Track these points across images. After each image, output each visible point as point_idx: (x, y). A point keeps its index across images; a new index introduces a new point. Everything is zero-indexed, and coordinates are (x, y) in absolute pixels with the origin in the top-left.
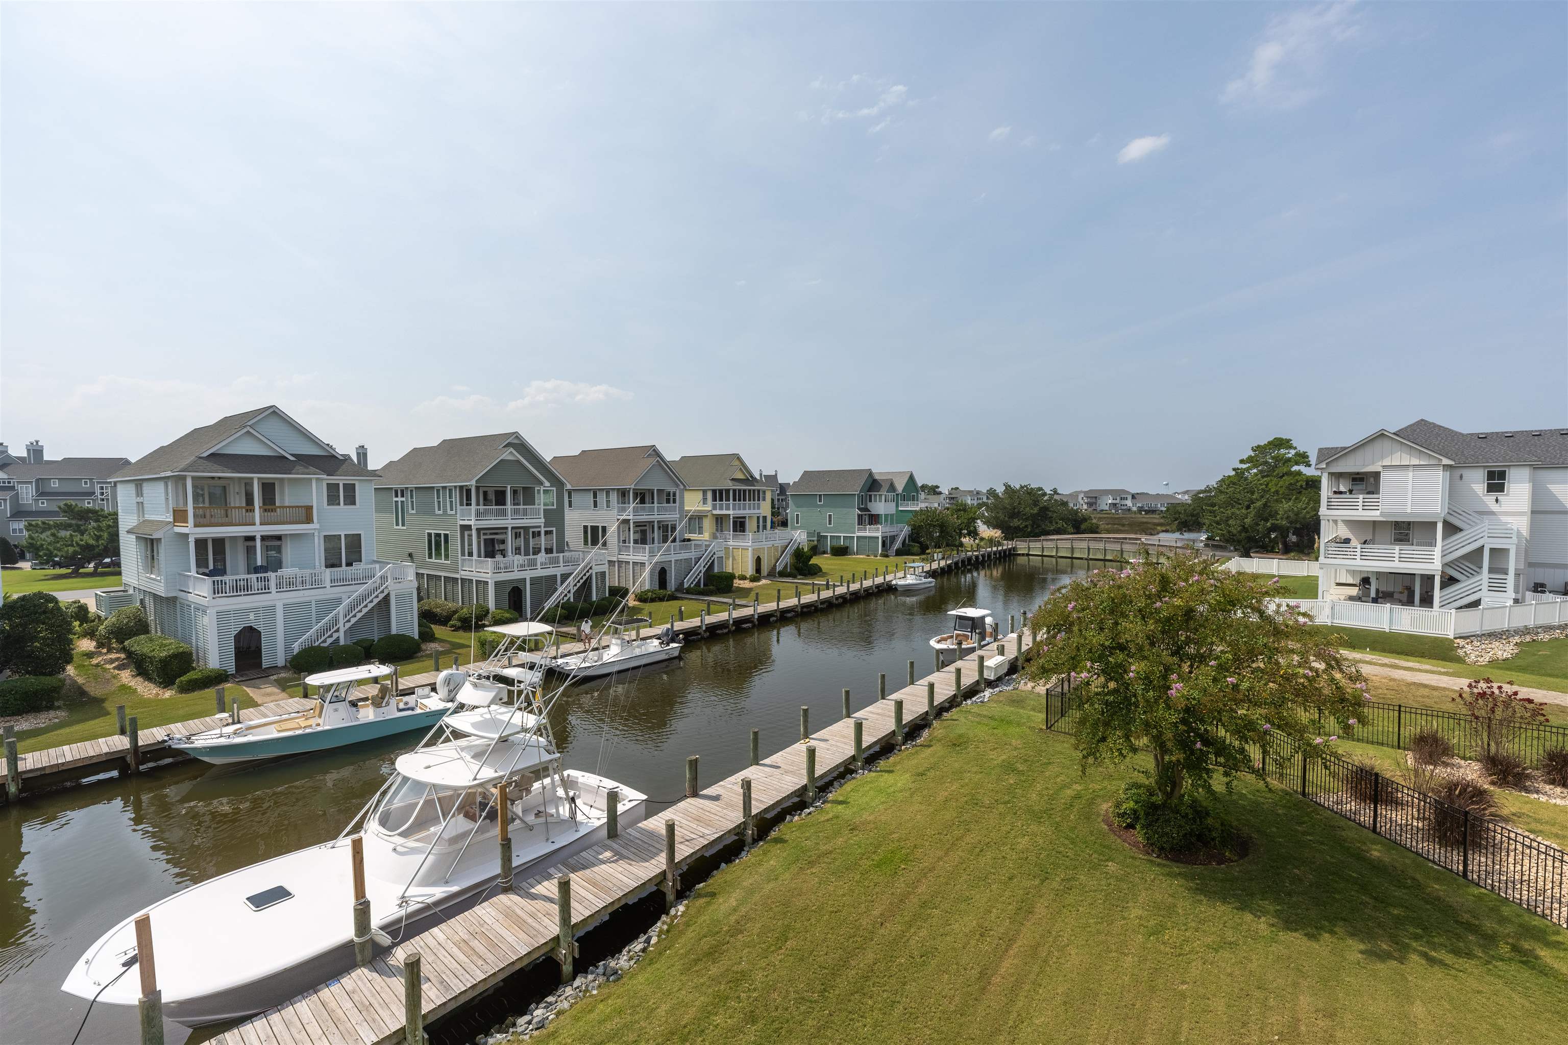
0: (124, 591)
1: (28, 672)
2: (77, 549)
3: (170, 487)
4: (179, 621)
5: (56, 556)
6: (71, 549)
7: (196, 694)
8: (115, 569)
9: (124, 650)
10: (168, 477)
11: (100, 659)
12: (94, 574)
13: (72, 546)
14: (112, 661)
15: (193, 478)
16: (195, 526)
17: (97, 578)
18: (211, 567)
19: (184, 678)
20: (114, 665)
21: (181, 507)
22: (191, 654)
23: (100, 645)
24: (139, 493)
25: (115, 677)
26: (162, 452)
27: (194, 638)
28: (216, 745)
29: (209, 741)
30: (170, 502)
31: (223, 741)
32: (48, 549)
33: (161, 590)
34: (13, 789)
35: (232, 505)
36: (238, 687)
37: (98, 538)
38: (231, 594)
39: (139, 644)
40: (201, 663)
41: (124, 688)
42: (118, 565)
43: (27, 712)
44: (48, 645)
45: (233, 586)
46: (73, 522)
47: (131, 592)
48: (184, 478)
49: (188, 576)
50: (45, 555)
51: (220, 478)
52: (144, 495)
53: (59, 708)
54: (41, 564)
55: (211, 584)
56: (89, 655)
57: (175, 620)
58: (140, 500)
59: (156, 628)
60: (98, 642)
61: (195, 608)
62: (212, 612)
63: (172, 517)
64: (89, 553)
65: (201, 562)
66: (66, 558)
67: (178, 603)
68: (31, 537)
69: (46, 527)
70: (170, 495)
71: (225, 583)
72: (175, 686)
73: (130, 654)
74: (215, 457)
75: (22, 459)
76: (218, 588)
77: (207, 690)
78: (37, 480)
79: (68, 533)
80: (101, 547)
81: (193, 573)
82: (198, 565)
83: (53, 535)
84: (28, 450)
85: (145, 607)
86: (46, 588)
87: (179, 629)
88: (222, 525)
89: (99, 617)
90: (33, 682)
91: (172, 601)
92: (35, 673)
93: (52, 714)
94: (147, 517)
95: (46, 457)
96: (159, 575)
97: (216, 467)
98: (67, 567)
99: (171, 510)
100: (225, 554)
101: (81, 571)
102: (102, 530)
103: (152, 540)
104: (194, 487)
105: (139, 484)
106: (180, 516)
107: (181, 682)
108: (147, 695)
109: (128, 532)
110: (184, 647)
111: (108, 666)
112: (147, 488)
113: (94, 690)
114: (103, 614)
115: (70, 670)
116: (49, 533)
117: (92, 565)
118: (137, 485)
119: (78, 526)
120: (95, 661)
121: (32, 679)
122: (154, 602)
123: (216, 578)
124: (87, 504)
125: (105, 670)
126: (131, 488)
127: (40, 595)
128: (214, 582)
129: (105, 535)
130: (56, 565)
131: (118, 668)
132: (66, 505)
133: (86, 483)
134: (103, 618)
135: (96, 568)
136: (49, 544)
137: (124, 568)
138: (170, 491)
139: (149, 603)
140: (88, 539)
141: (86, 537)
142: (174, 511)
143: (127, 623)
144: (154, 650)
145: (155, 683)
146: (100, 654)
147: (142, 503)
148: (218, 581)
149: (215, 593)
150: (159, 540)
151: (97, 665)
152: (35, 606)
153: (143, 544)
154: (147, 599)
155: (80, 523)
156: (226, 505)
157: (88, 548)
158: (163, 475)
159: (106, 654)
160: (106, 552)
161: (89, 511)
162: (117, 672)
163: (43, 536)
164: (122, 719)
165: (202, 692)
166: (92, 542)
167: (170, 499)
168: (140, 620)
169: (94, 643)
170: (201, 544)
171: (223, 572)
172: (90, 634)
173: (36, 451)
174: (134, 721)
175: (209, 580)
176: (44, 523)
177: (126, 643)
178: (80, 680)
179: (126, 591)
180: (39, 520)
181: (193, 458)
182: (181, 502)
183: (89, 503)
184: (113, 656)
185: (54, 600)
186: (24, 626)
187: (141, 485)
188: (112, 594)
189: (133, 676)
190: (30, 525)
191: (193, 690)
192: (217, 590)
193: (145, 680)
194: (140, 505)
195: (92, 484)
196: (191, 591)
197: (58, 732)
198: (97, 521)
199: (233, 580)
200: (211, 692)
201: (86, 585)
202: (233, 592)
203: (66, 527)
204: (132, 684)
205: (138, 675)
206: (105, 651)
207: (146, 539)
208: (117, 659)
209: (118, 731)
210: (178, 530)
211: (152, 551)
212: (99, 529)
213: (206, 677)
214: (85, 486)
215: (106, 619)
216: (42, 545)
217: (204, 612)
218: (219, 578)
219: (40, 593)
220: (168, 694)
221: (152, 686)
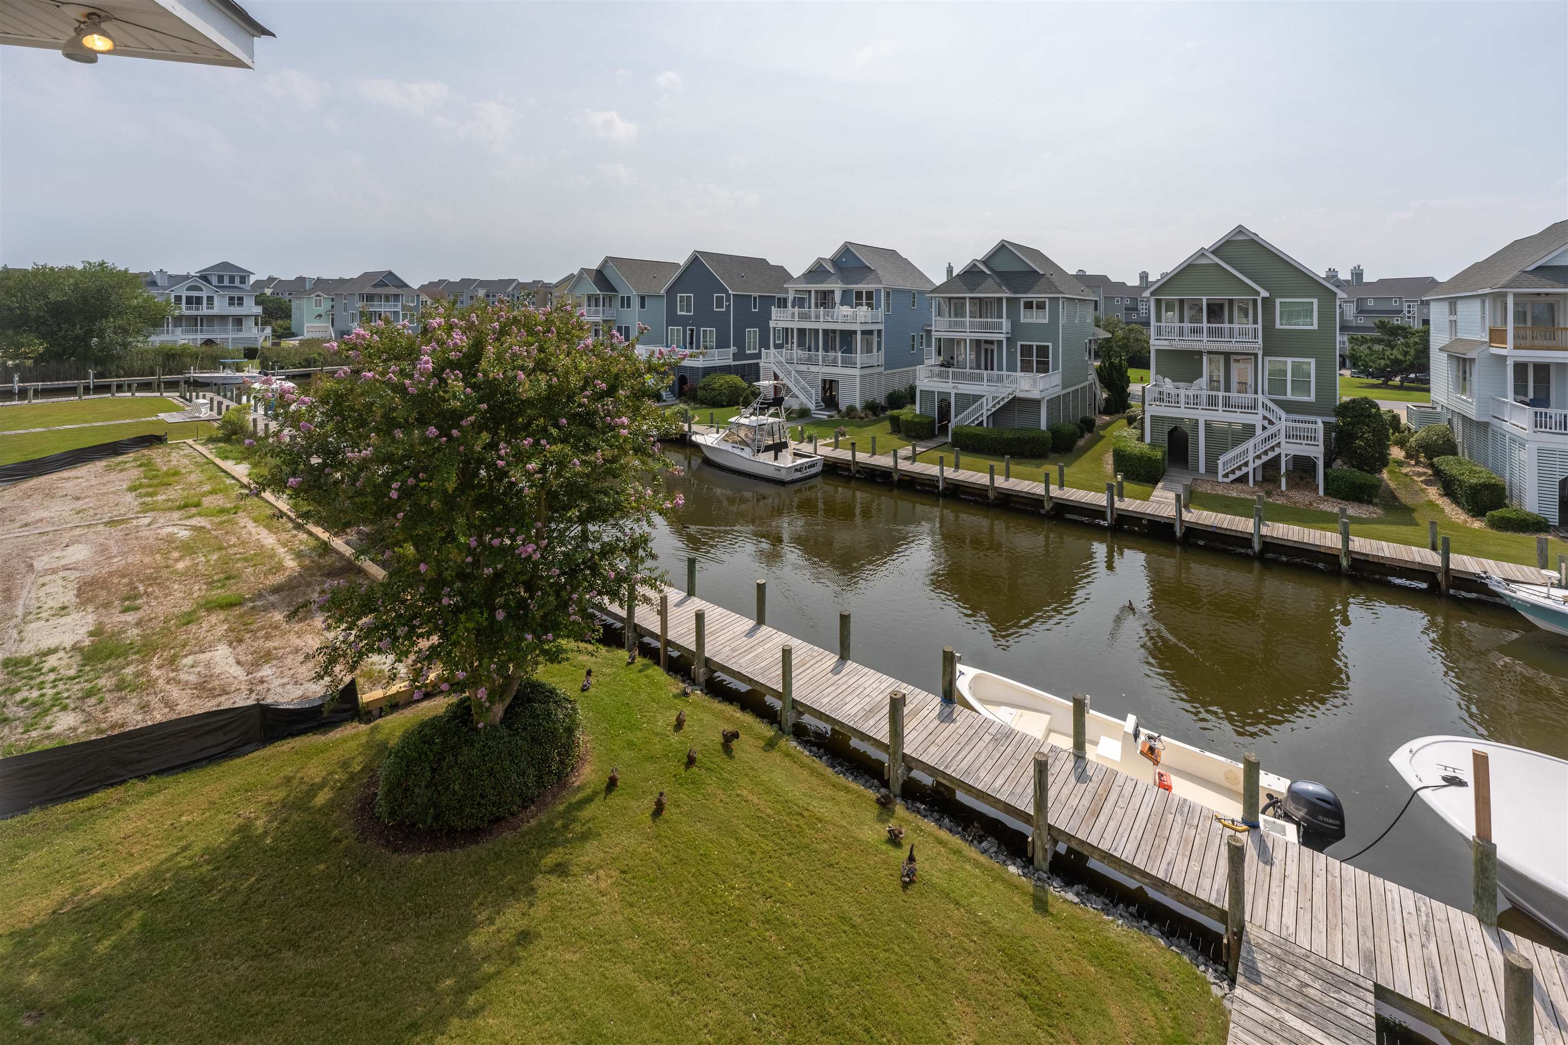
0: (1433, 408)
1: (1353, 466)
2: (1388, 362)
3: (1487, 305)
4: (1490, 449)
5: (1371, 367)
6: (1383, 362)
7: (1509, 535)
8: (1423, 385)
9: (1432, 466)
10: (1486, 295)
11: (1408, 469)
12: (1400, 387)
13: (1384, 359)
14: (1420, 474)
15: (1516, 295)
16: (1515, 348)
17: (1403, 392)
18: (1531, 395)
19: (1497, 513)
20: (1421, 479)
21: (1499, 326)
22: (1504, 488)
23: (1409, 456)
24: (1453, 311)
25: (1423, 490)
26: (1477, 268)
27: (1508, 472)
28: (1542, 605)
29: (1533, 597)
30: (1487, 321)
31: (1549, 603)
32: (1365, 361)
33: (1472, 413)
34: (1344, 563)
35: (1562, 326)
36: (1562, 543)
37: (1406, 353)
38: (1558, 431)
39: (1445, 462)
40: (1515, 502)
41: (1431, 503)
42: (1428, 382)
43: (1353, 501)
44: (1370, 446)
45: (1560, 422)
46: (1386, 337)
47: (1439, 409)
48: (1505, 295)
49: (1504, 402)
50: (1363, 365)
51: (1547, 294)
52: (1458, 313)
53: (1376, 505)
54: (1360, 372)
55: (1532, 416)
56: (1400, 464)
57: (1486, 447)
58: (1453, 318)
59: (1463, 451)
60: (1407, 453)
61: (1510, 439)
62: (1531, 447)
63: (1488, 337)
64: (1397, 367)
65: (1520, 389)
66: (1378, 369)
67: (1490, 430)
68: (1353, 349)
69: (1364, 341)
70: (1487, 313)
71: (1551, 417)
72: (1485, 518)
73: (1438, 472)
74: (1542, 270)
75: (1346, 281)
76: (1541, 421)
77: (1522, 535)
78: (1358, 299)
79: (1381, 347)
80: (1408, 363)
81: (1510, 399)
82: (1516, 392)
83: (1369, 348)
84: (1352, 274)
85: (1452, 428)
86: (1371, 394)
87: (1490, 457)
88: (1548, 349)
89: (1409, 429)
90: (1358, 475)
91: (1483, 427)
92: (1361, 469)
93: (1371, 508)
94: (1460, 336)
95: (1366, 279)
96: (1471, 396)
97: (1544, 281)
98: (1378, 378)
99: (1488, 329)
100: (1549, 383)
101: (1390, 383)
102: (1409, 347)
103: (1465, 360)
104: (1516, 304)
105: (1453, 303)
106: (1497, 336)
107: (1493, 516)
108: (1454, 518)
109: (1440, 350)
110: (1495, 479)
111: (1416, 478)
112: (1461, 307)
113: (1405, 498)
114: (1413, 427)
115: (1385, 475)
116: (1365, 346)
117: (1398, 379)
118: (1450, 303)
119: (1389, 341)
120: (1405, 470)
121: (1357, 473)
122: (1463, 424)
123: (1539, 410)
124: (1396, 321)
125: (1414, 481)
126: (1445, 307)
127: (1366, 400)
128: (1536, 413)
129: (1412, 352)
130: (1372, 375)
131: (1425, 482)
132: (1380, 321)
133: (1396, 302)
134: (1413, 431)
135: (1402, 381)
136: (1366, 356)
137: (1432, 385)
138: (1487, 309)
139: (1458, 425)
140: (1396, 354)
141: (1395, 352)
142: (1491, 330)
143: (1436, 441)
144: (1463, 474)
145: (1462, 508)
146: (1409, 465)
147: (1455, 321)
148: (1541, 413)
149: (1536, 426)
150: (1472, 360)
151: (1406, 475)
152: (1362, 409)
153: (1454, 362)
154: (1455, 420)
155: (1391, 338)
156: (1553, 325)
157: (1396, 362)
158: (1480, 292)
159: (1414, 466)
160: (1411, 368)
161: (1399, 327)
162: (1424, 486)
163: (1362, 348)
164: (1434, 535)
165: (1516, 534)
166: (1400, 357)
167: (1487, 317)
168: (1448, 440)
169: (1403, 453)
170: (1520, 368)
171: (1546, 404)
172: (1401, 444)
173: (1358, 274)
174: (1446, 541)
175: (1530, 411)
176: (1362, 337)
177: (1435, 460)
178: (1392, 485)
179: (1435, 408)
180: (1359, 334)
181: (1515, 273)
182: (1499, 321)
183: (1397, 320)
184: (1421, 470)
185: (1376, 406)
186: (1354, 425)
187: (1455, 303)
188: (1422, 409)
189: (1440, 495)
190: (1353, 338)
191: (1506, 529)
192: (1540, 423)
193: (1452, 502)
194: (1453, 323)
195: (1401, 303)
196: (1506, 419)
197: (1377, 526)
198: (1405, 337)
199: (1561, 415)
200: (1530, 540)
201: (1395, 397)
202: (1560, 429)
203: (1379, 341)
204: (1439, 502)
205: (1446, 495)
206: (1413, 462)
207: (1459, 358)
208: (1424, 474)
209: (1430, 545)
210: (1494, 351)
211: (1465, 372)
212: (1407, 345)
213: (1522, 520)
214: (1395, 305)
215: (1416, 432)
216: (1360, 357)
217: (1522, 445)
218: (1543, 410)
219: (1366, 398)
220: (1477, 525)
221: (1460, 511)
